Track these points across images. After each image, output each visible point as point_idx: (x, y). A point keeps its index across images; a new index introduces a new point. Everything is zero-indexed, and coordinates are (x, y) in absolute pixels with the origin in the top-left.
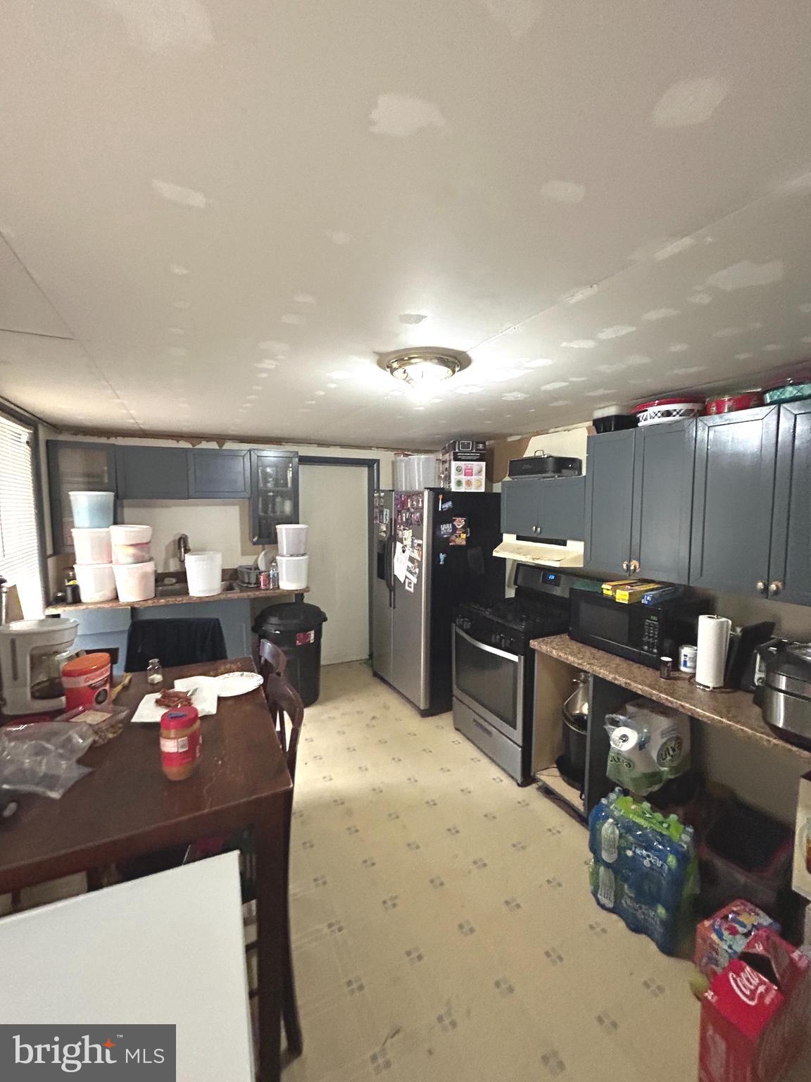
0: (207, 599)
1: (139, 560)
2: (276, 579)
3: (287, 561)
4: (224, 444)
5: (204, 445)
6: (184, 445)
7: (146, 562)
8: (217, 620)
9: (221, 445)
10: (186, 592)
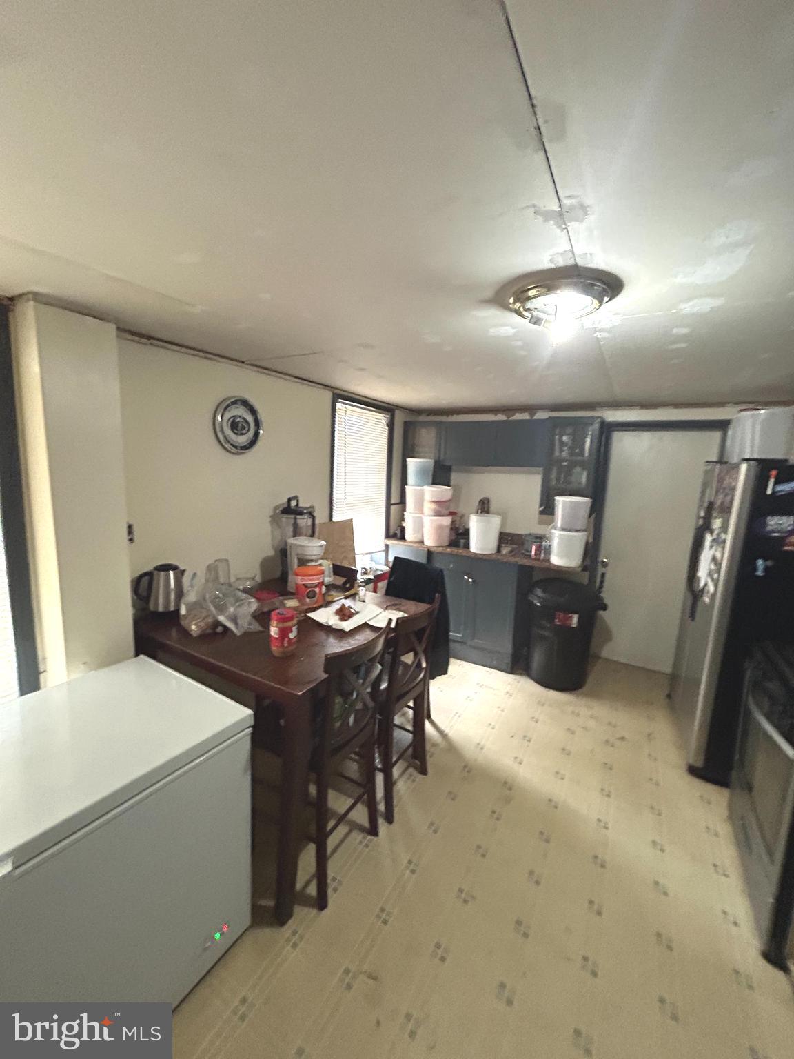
0: (480, 557)
1: (438, 514)
2: (548, 551)
3: (561, 535)
4: (535, 414)
5: (518, 416)
6: (501, 417)
7: (443, 516)
8: (441, 571)
9: (532, 415)
10: (467, 546)
